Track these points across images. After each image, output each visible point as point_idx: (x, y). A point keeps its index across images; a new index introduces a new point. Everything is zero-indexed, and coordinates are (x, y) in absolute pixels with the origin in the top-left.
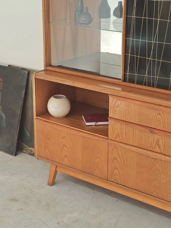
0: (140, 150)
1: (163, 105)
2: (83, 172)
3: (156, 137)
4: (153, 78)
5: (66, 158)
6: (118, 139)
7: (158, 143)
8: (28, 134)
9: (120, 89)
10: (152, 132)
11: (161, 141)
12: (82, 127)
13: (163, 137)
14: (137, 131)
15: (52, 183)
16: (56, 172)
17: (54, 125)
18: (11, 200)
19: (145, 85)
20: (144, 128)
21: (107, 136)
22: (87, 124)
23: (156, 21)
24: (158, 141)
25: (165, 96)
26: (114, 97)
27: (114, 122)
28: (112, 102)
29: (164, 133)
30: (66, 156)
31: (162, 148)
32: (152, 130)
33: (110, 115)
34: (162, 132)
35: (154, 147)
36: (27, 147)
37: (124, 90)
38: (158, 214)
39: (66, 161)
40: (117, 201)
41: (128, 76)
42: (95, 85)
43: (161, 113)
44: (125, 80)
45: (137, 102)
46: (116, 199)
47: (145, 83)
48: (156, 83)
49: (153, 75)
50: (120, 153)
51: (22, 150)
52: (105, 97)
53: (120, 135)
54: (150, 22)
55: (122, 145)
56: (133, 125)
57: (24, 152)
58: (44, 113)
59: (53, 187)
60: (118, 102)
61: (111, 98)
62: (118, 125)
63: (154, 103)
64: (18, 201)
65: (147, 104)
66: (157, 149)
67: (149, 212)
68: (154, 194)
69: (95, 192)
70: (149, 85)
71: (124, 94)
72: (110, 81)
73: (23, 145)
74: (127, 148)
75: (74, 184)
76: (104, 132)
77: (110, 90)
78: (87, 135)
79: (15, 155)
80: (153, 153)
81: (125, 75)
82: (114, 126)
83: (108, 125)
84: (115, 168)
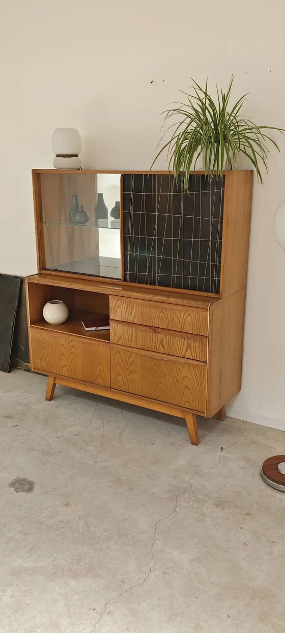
0: (144, 352)
1: (165, 301)
2: (84, 382)
3: (160, 336)
4: (154, 276)
5: (65, 368)
6: (120, 342)
7: (162, 343)
8: (23, 348)
9: (121, 289)
10: (155, 332)
11: (165, 341)
12: (82, 333)
13: (167, 337)
14: (140, 332)
15: (51, 398)
16: (54, 385)
17: (51, 332)
18: (5, 417)
19: (146, 284)
20: (147, 328)
21: (109, 340)
22: (87, 329)
23: (155, 216)
24: (162, 340)
25: (167, 293)
26: (115, 297)
27: (116, 324)
28: (112, 302)
29: (168, 331)
30: (65, 366)
31: (166, 348)
32: (155, 329)
33: (111, 317)
34: (165, 331)
35: (158, 348)
36: (22, 362)
37: (124, 289)
38: (166, 422)
39: (65, 372)
40: (122, 412)
41: (128, 276)
42: (95, 286)
43: (164, 310)
44: (125, 279)
45: (139, 301)
46: (120, 410)
47: (147, 281)
48: (158, 280)
49: (154, 272)
50: (123, 357)
51: (17, 367)
52: (105, 298)
53: (122, 337)
54: (149, 216)
55: (124, 348)
56: (135, 325)
57: (19, 369)
58: (40, 320)
59: (52, 402)
60: (119, 302)
61: (111, 299)
62: (120, 327)
63: (156, 300)
64: (13, 417)
65: (149, 302)
66: (162, 350)
67: (156, 420)
68: (160, 398)
69: (98, 404)
70: (150, 284)
71: (125, 293)
72: (110, 281)
73: (18, 361)
74: (131, 351)
75: (75, 397)
76: (106, 336)
77: (109, 290)
78: (87, 341)
79: (9, 372)
80: (157, 354)
81: (125, 275)
82: (115, 328)
83: (109, 329)
84: (119, 374)
